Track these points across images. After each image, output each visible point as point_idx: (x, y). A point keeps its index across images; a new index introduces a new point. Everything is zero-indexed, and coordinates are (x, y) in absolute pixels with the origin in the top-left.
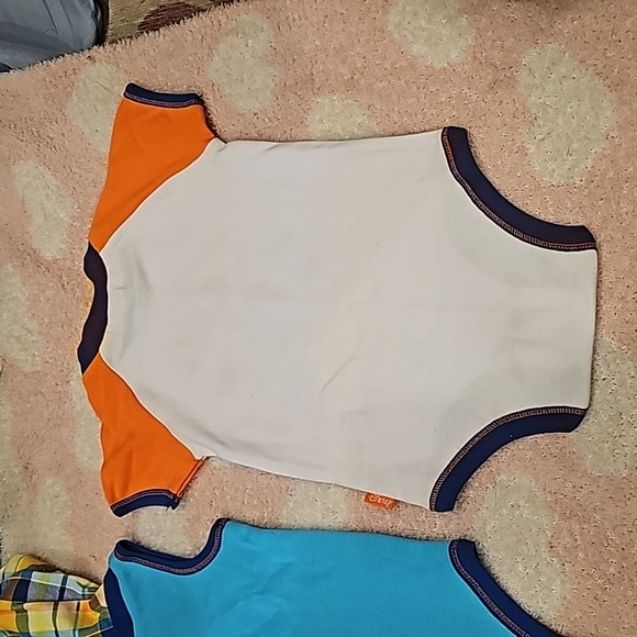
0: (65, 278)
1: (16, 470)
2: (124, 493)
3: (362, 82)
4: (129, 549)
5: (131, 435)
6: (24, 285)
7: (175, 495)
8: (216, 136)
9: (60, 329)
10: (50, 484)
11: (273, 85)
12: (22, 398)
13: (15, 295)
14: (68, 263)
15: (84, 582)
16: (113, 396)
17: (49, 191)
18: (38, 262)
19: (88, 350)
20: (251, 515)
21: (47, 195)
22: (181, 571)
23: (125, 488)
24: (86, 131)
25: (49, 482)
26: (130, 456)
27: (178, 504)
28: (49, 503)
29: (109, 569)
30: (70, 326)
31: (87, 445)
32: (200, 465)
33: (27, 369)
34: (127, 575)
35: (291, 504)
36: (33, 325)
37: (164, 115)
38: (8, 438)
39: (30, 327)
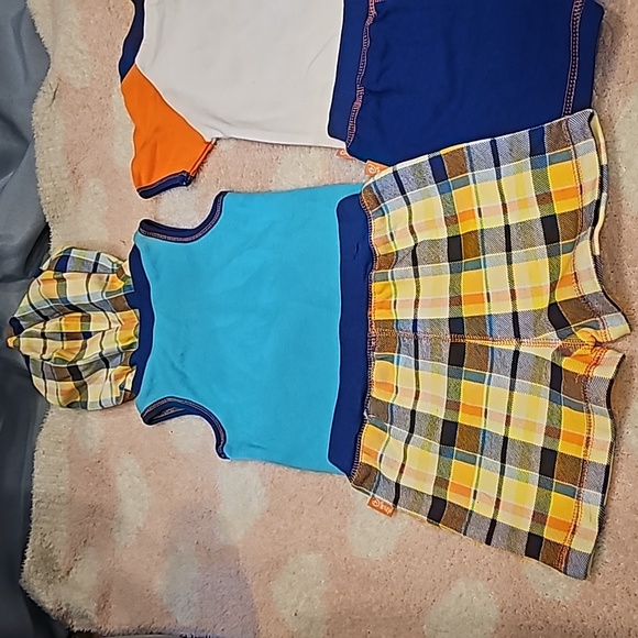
1: (66, 175)
2: (150, 180)
4: (149, 227)
5: (157, 130)
6: (78, 10)
7: (188, 174)
9: (105, 48)
10: (93, 185)
12: (72, 112)
13: (70, 19)
15: (114, 260)
16: (145, 101)
19: (126, 64)
20: (248, 186)
22: (190, 239)
23: (150, 178)
25: (91, 184)
26: (155, 145)
27: (190, 183)
28: (90, 200)
29: (135, 246)
30: (114, 44)
31: (123, 149)
32: (210, 147)
33: (78, 86)
34: (148, 248)
35: (279, 171)
36: (83, 46)
38: (59, 147)
39: (81, 48)
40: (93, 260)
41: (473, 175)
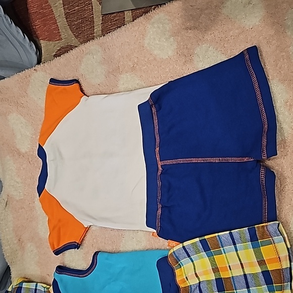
0: (30, 159)
1: (15, 242)
2: (58, 245)
3: (137, 67)
4: (61, 269)
5: (59, 221)
6: (14, 164)
7: (78, 243)
8: (85, 95)
9: (29, 180)
10: (29, 246)
11: (104, 72)
12: (15, 211)
13: (11, 168)
14: (31, 153)
15: (45, 286)
16: (52, 206)
17: (22, 124)
18: (19, 154)
19: (41, 188)
20: (109, 248)
21: (22, 126)
22: (82, 276)
23: (58, 244)
24: (36, 99)
25: (29, 245)
26: (59, 229)
27: (79, 247)
28: (29, 254)
29: (54, 279)
30: (33, 178)
31: (43, 228)
32: (87, 229)
33: (18, 198)
34: (61, 280)
35: (124, 241)
36: (18, 180)
37: (65, 89)
38: (11, 228)
39: (18, 181)
40: (34, 288)
41: (223, 249)
